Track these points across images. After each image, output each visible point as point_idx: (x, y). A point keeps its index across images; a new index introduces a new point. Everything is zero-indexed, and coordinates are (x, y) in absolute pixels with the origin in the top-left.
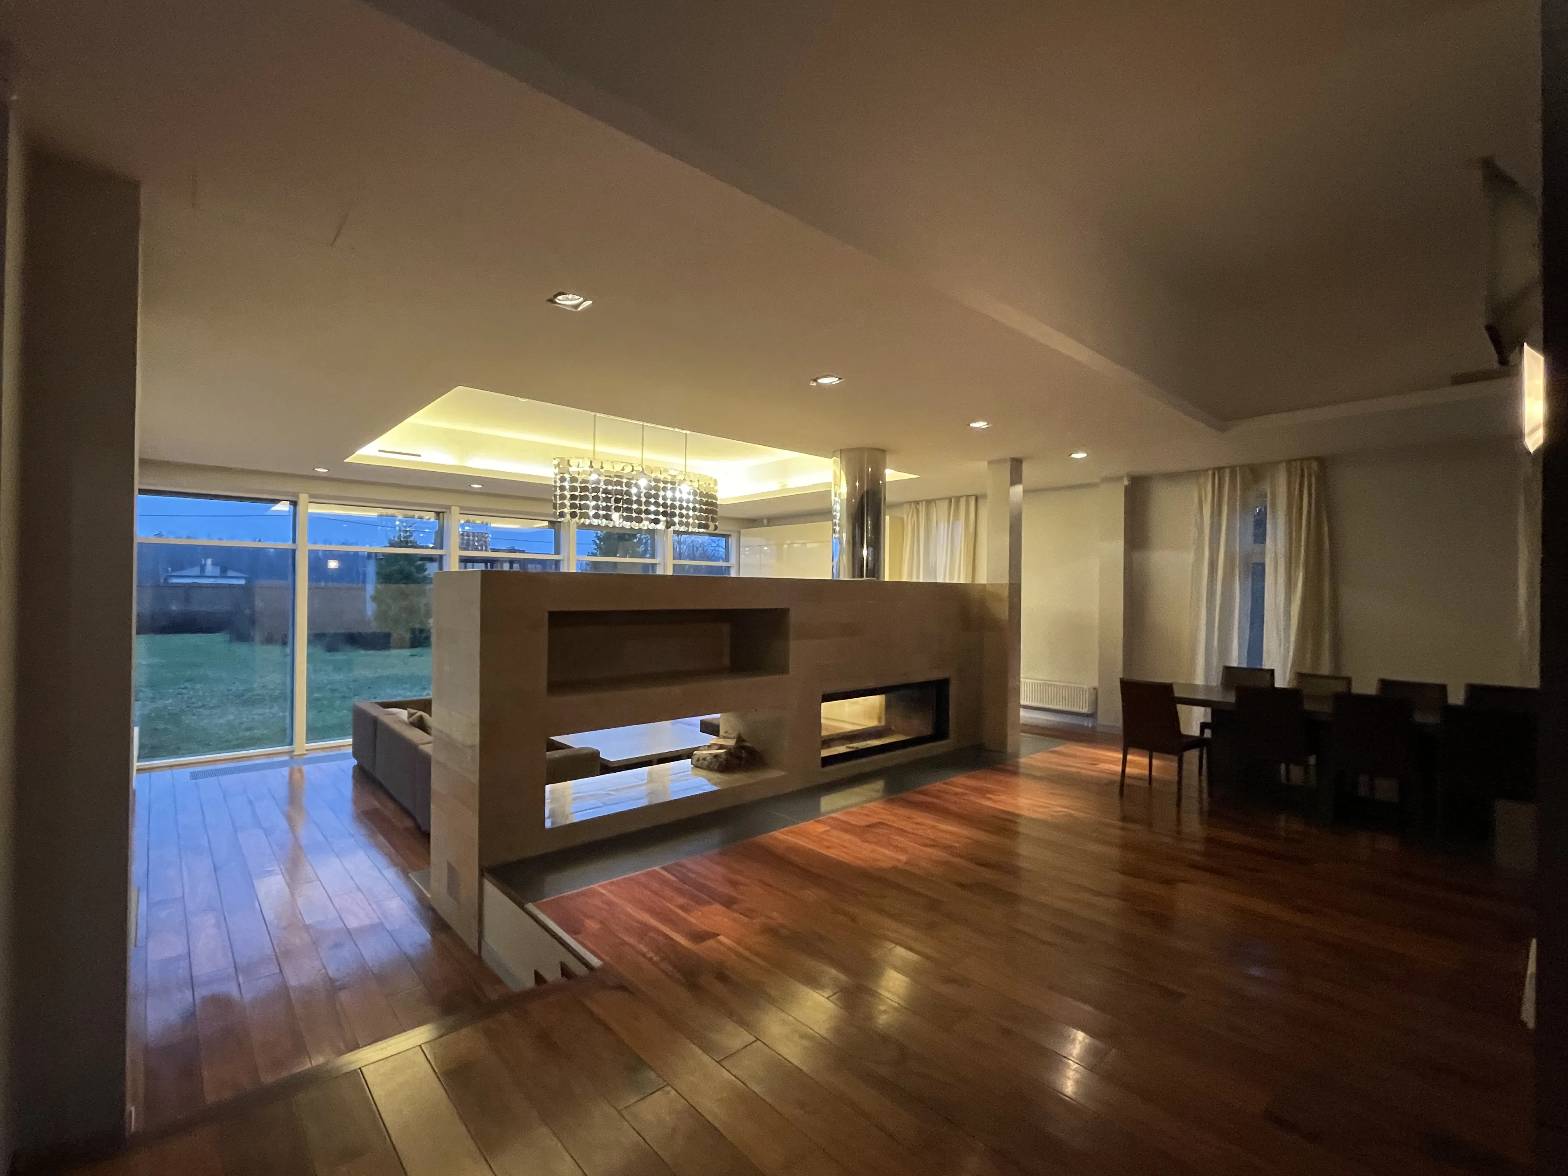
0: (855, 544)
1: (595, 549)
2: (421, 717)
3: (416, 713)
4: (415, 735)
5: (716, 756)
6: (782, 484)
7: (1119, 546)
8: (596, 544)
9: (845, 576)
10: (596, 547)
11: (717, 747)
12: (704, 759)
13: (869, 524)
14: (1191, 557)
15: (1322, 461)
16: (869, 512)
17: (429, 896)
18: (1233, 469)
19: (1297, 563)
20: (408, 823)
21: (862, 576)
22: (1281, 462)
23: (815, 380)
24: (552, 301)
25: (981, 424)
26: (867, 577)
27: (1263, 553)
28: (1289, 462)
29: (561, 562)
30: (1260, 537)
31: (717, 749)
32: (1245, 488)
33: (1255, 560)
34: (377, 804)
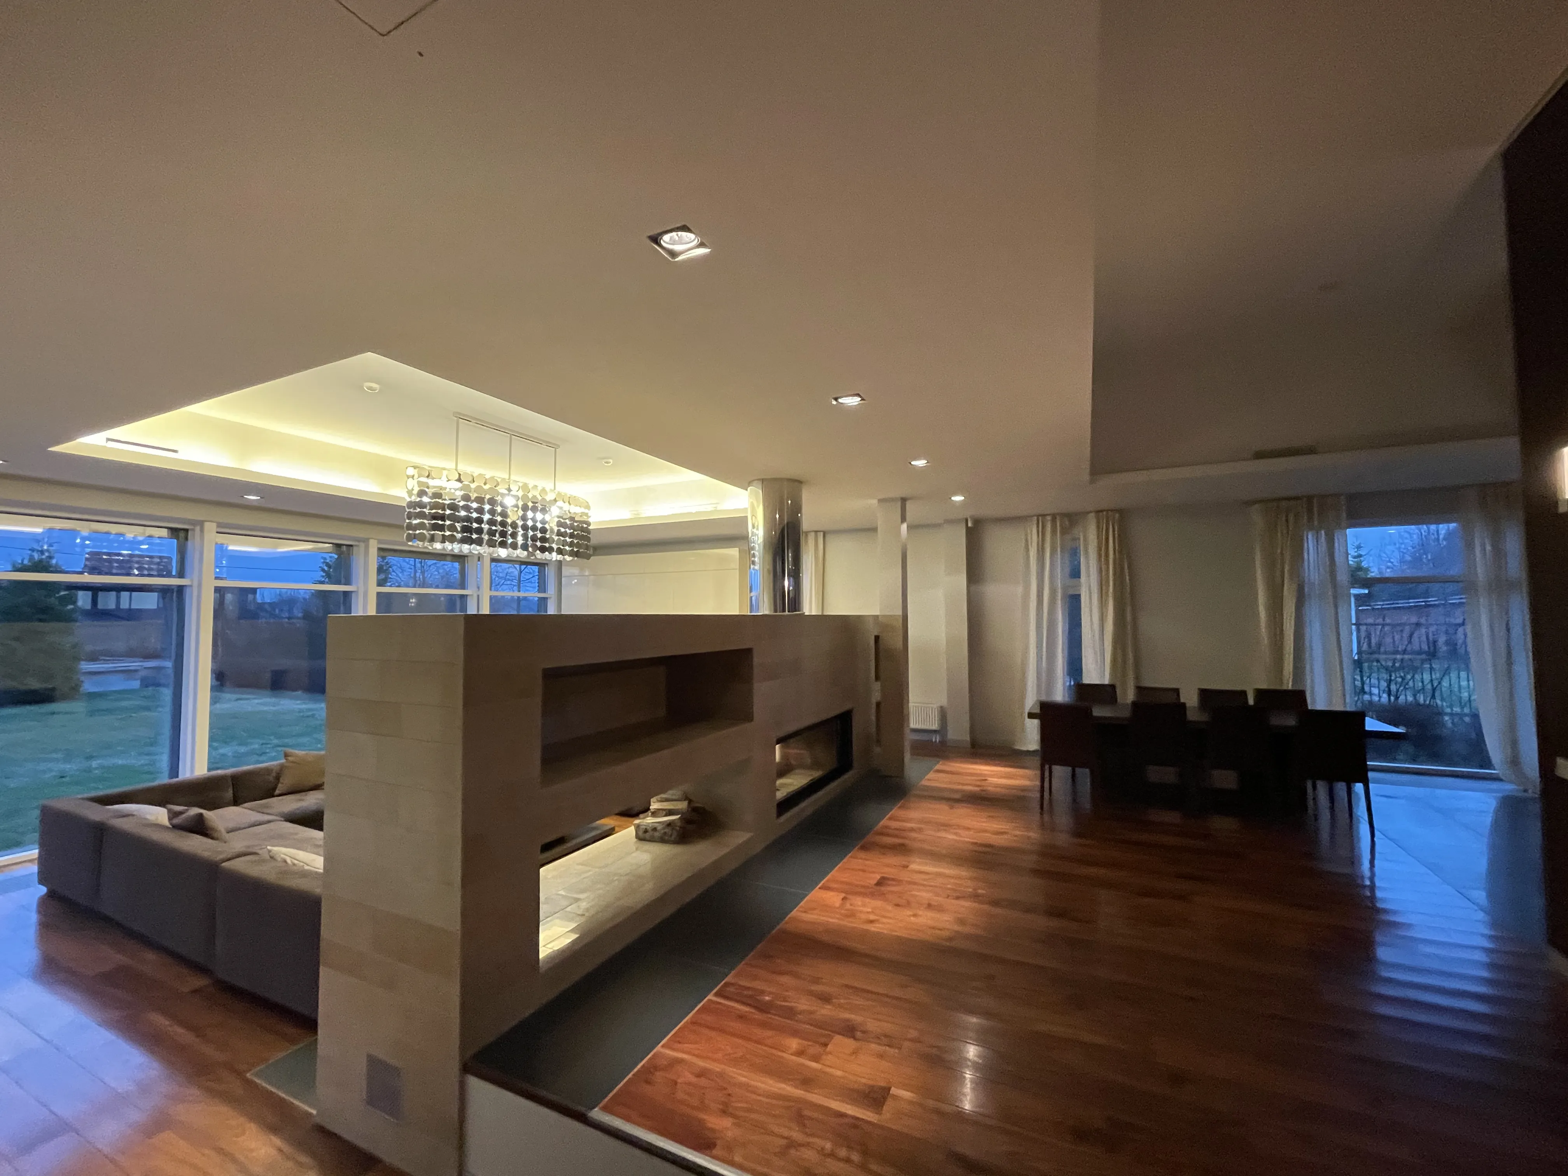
0: (777, 576)
1: (323, 577)
2: (200, 817)
3: (187, 810)
4: (194, 844)
5: (669, 824)
6: (635, 512)
7: (962, 579)
8: (323, 570)
9: (765, 609)
10: (324, 574)
11: (664, 812)
12: (655, 829)
13: (789, 556)
14: (1020, 590)
15: (1120, 511)
16: (790, 544)
17: (314, 1112)
18: (1054, 517)
19: (1107, 595)
20: (200, 982)
21: (784, 611)
22: (1091, 512)
23: (836, 399)
24: (656, 239)
25: (920, 463)
26: (789, 612)
27: (1079, 585)
28: (1098, 512)
29: (353, 595)
30: (1075, 574)
31: (665, 816)
32: (1064, 532)
33: (1071, 592)
34: (120, 959)
